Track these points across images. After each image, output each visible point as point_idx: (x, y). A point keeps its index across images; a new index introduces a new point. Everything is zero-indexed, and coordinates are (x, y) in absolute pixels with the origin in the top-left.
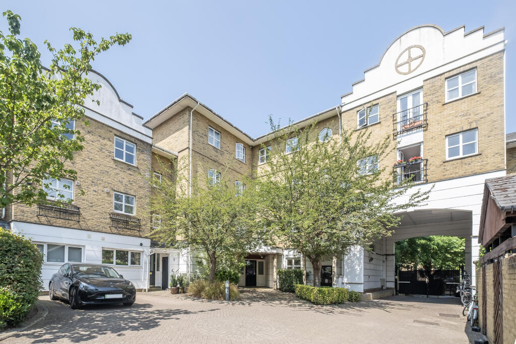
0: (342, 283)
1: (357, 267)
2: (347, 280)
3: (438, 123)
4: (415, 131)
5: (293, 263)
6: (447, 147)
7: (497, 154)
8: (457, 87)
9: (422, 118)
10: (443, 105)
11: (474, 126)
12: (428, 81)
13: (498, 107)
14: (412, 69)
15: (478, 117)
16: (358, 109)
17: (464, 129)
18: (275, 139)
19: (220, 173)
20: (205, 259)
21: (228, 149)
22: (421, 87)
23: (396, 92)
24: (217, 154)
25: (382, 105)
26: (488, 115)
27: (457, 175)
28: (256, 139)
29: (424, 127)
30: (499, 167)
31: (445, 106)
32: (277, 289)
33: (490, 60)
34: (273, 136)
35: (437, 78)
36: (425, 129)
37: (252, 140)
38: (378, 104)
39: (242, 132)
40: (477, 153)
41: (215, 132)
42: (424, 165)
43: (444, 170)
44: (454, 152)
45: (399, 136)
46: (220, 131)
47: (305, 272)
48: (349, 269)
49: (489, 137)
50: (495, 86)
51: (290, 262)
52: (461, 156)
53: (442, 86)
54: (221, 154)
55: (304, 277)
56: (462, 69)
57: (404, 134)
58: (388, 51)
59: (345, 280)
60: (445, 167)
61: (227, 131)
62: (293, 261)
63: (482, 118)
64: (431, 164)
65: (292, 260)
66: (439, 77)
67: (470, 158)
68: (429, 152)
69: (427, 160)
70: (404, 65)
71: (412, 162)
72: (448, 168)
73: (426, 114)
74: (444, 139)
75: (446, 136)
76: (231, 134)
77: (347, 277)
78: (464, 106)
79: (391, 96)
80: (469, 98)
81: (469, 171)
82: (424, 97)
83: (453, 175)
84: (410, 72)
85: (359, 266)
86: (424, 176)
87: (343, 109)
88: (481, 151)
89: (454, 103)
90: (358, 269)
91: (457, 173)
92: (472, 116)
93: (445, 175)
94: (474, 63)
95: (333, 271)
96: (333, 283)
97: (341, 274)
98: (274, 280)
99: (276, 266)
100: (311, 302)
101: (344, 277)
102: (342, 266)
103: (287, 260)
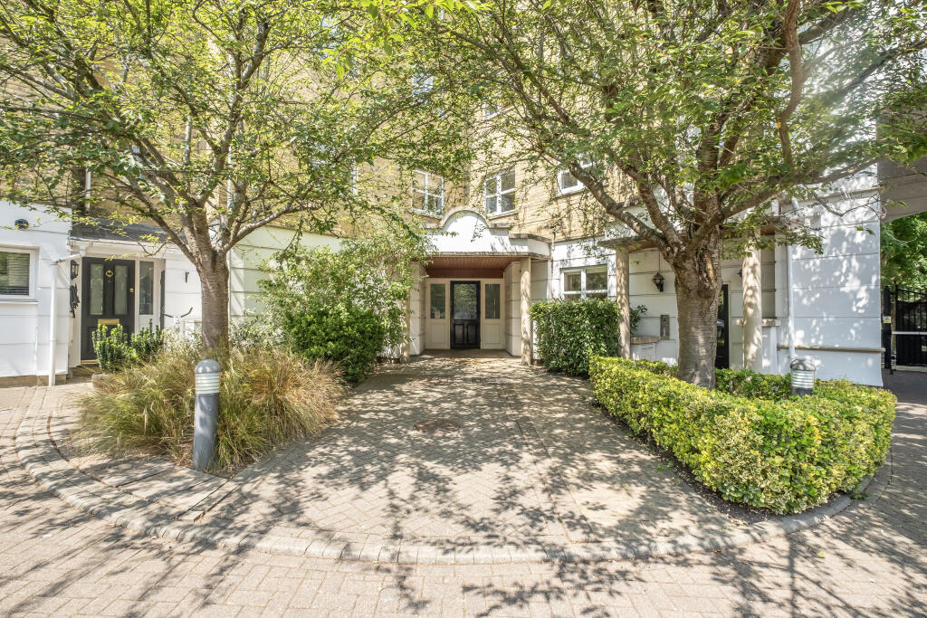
0: (779, 348)
5: (584, 285)
32: (533, 361)
47: (625, 312)
51: (573, 282)
55: (623, 329)
62: (584, 277)
65: (579, 276)
77: (801, 324)
85: (865, 280)
90: (862, 294)
95: (750, 305)
96: (753, 349)
97: (770, 315)
98: (524, 336)
99: (528, 291)
100: (687, 475)
101: (791, 324)
102: (778, 286)
103: (563, 275)
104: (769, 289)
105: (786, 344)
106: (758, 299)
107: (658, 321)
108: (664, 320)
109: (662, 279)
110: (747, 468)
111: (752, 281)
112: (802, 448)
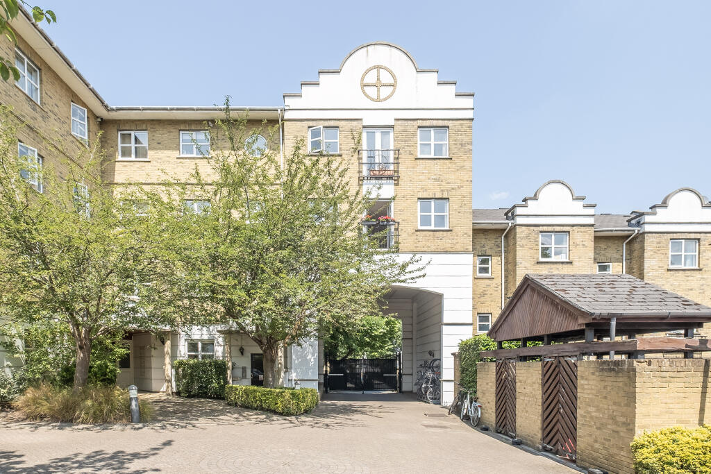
0: (289, 380)
1: (310, 357)
2: (296, 376)
3: (411, 181)
4: (385, 182)
5: (200, 349)
6: (419, 214)
7: (466, 234)
8: (430, 142)
9: (392, 167)
10: (416, 159)
11: (445, 196)
12: (400, 122)
13: (467, 181)
14: (381, 97)
15: (449, 186)
16: (310, 124)
17: (437, 197)
18: (226, 121)
19: (42, 157)
20: (20, 337)
21: (56, 109)
22: (392, 127)
23: (361, 120)
24: (33, 114)
25: (343, 131)
26: (459, 188)
27: (429, 250)
28: (114, 107)
29: (395, 178)
30: (467, 249)
31: (418, 161)
32: (172, 393)
33: (461, 125)
34: (223, 115)
35: (410, 122)
36: (396, 182)
37: (106, 107)
38: (338, 127)
39: (87, 85)
40: (447, 228)
41: (28, 64)
42: (395, 229)
43: (416, 241)
44: (426, 220)
45: (365, 181)
46: (39, 65)
47: (230, 365)
48: (298, 359)
49: (459, 212)
50: (465, 157)
51: (193, 346)
52: (432, 228)
53: (414, 135)
54: (43, 117)
55: (229, 372)
56: (435, 123)
57: (372, 181)
58: (351, 57)
59: (294, 376)
60: (418, 237)
61: (54, 72)
62: (200, 345)
63: (453, 189)
64: (402, 230)
65: (197, 344)
66: (412, 122)
67: (441, 233)
68: (400, 214)
69: (398, 223)
70: (372, 87)
71: (382, 222)
72: (420, 239)
73: (398, 163)
74: (417, 202)
75: (419, 199)
76: (61, 81)
77: (296, 371)
78: (437, 168)
79: (355, 123)
80: (442, 161)
81: (441, 248)
82: (395, 140)
83: (425, 249)
84: (378, 100)
85: (313, 355)
86: (395, 243)
87: (288, 115)
88: (453, 227)
89: (427, 161)
90: (312, 360)
91: (429, 247)
92: (443, 183)
93: (417, 247)
94: (446, 121)
95: (280, 363)
96: (281, 380)
97: (286, 367)
98: (167, 378)
99: (170, 351)
100: (275, 412)
101: (293, 371)
102: (288, 356)
103: (187, 343)
104: (286, 357)
105: (290, 378)
106: (282, 361)
107: (241, 370)
108: (244, 369)
109: (243, 349)
110: (289, 404)
111: (280, 353)
112: (299, 399)
